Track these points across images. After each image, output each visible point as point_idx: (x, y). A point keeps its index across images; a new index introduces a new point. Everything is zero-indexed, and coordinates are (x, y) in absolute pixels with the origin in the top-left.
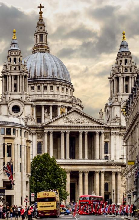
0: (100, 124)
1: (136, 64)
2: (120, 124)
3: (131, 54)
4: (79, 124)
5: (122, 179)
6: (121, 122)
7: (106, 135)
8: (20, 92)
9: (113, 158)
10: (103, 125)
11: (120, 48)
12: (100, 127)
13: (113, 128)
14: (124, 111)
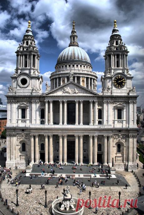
0: (93, 94)
1: (125, 45)
2: (111, 94)
3: (121, 37)
4: (75, 95)
5: (113, 141)
6: (112, 92)
7: (99, 103)
8: (29, 68)
9: (105, 123)
10: (96, 95)
11: (112, 32)
12: (94, 96)
13: (105, 97)
14: (115, 83)
